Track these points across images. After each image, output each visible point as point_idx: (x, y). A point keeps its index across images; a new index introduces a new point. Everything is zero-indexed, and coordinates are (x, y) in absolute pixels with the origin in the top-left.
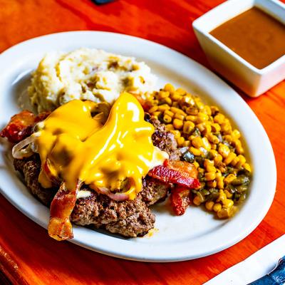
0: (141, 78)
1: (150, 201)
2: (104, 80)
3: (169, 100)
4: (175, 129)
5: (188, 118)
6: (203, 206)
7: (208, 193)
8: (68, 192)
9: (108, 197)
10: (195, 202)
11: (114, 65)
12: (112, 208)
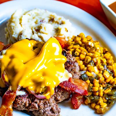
0: (66, 29)
1: (59, 100)
2: (45, 28)
3: (80, 43)
4: (81, 60)
5: (88, 54)
6: (90, 105)
7: (93, 98)
8: (12, 91)
9: (35, 96)
10: (86, 103)
11: (52, 20)
12: (36, 103)
